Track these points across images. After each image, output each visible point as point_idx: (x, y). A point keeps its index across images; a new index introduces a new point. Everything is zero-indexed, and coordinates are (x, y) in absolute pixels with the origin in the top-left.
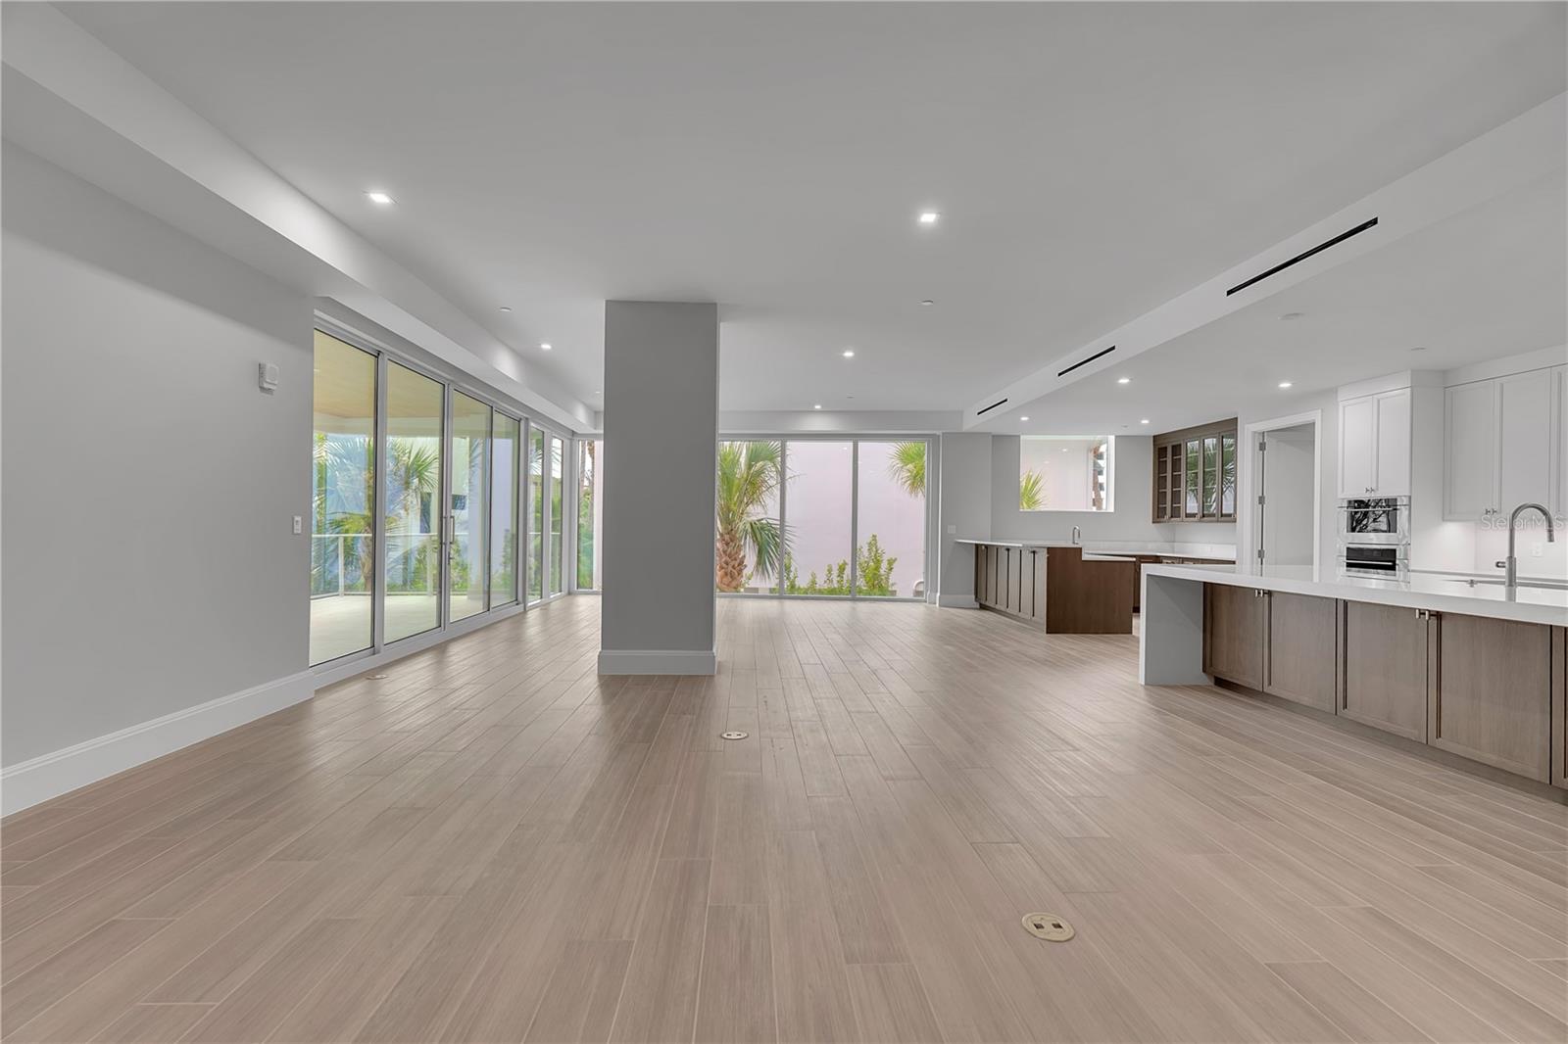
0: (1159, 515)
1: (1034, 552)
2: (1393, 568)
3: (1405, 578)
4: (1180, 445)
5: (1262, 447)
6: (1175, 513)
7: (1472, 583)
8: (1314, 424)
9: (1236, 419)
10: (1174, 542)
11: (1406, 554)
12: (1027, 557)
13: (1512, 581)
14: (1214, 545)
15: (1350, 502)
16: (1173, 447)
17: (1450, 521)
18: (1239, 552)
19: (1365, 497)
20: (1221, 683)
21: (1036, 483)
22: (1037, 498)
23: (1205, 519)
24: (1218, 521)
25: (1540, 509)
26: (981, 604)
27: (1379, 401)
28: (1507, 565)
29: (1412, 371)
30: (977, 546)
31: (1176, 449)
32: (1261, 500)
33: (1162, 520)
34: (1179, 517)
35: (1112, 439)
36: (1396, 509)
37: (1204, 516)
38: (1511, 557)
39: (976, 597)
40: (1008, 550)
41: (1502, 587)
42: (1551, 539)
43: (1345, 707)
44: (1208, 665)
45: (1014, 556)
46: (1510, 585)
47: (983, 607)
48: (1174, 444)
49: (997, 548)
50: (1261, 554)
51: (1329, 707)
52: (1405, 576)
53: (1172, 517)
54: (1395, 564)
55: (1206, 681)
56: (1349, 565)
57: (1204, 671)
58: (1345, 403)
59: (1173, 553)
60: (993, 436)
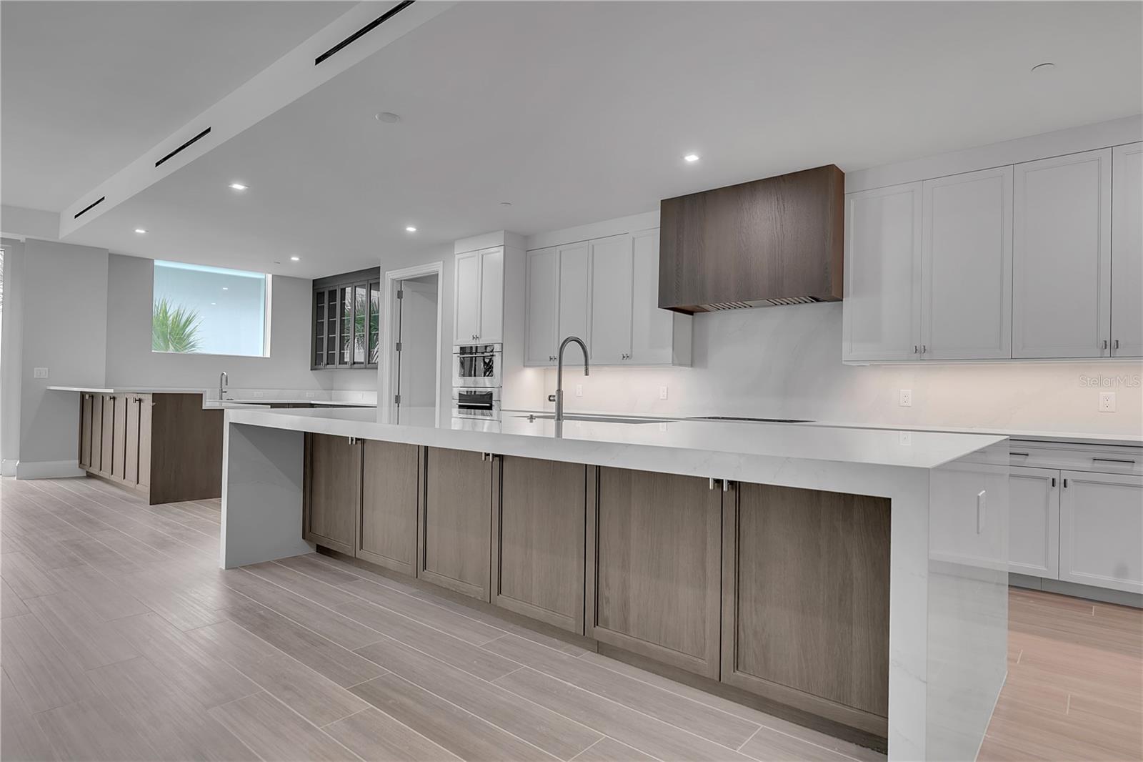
0: (316, 363)
1: (140, 400)
2: (490, 408)
3: (498, 417)
4: (336, 290)
5: (400, 295)
6: (331, 361)
7: (531, 418)
8: (438, 274)
9: (379, 267)
10: (332, 390)
11: (499, 396)
12: (133, 407)
13: (559, 416)
14: (364, 392)
15: (462, 349)
16: (330, 292)
17: (529, 366)
18: (380, 398)
19: (472, 343)
20: (323, 550)
21: (188, 322)
22: (191, 338)
23: (355, 365)
24: (366, 368)
25: (579, 342)
26: (87, 472)
27: (483, 256)
28: (556, 398)
29: (505, 231)
30: (83, 394)
31: (332, 294)
32: (399, 347)
33: (319, 367)
34: (334, 364)
35: (270, 277)
36: (493, 356)
37: (354, 363)
38: (559, 390)
39: (81, 462)
40: (114, 398)
41: (553, 420)
42: (587, 374)
43: (425, 568)
44: (308, 530)
45: (120, 404)
46: (559, 419)
47: (90, 476)
48: (331, 289)
49: (103, 396)
50: (397, 399)
51: (410, 569)
52: (499, 415)
53: (328, 364)
54: (491, 405)
55: (307, 549)
56: (460, 407)
57: (304, 538)
58: (461, 256)
59: (331, 400)
60: (111, 255)
